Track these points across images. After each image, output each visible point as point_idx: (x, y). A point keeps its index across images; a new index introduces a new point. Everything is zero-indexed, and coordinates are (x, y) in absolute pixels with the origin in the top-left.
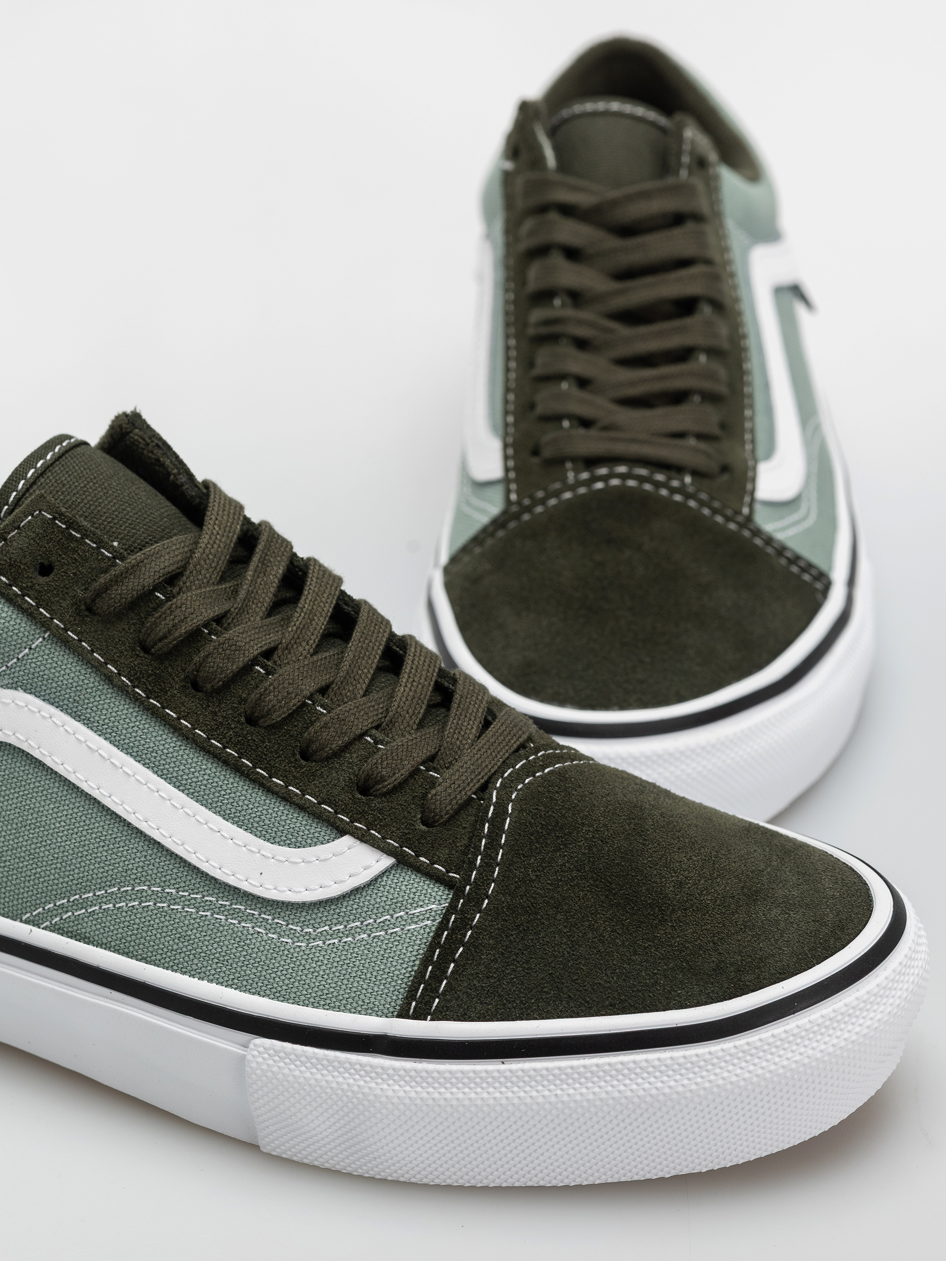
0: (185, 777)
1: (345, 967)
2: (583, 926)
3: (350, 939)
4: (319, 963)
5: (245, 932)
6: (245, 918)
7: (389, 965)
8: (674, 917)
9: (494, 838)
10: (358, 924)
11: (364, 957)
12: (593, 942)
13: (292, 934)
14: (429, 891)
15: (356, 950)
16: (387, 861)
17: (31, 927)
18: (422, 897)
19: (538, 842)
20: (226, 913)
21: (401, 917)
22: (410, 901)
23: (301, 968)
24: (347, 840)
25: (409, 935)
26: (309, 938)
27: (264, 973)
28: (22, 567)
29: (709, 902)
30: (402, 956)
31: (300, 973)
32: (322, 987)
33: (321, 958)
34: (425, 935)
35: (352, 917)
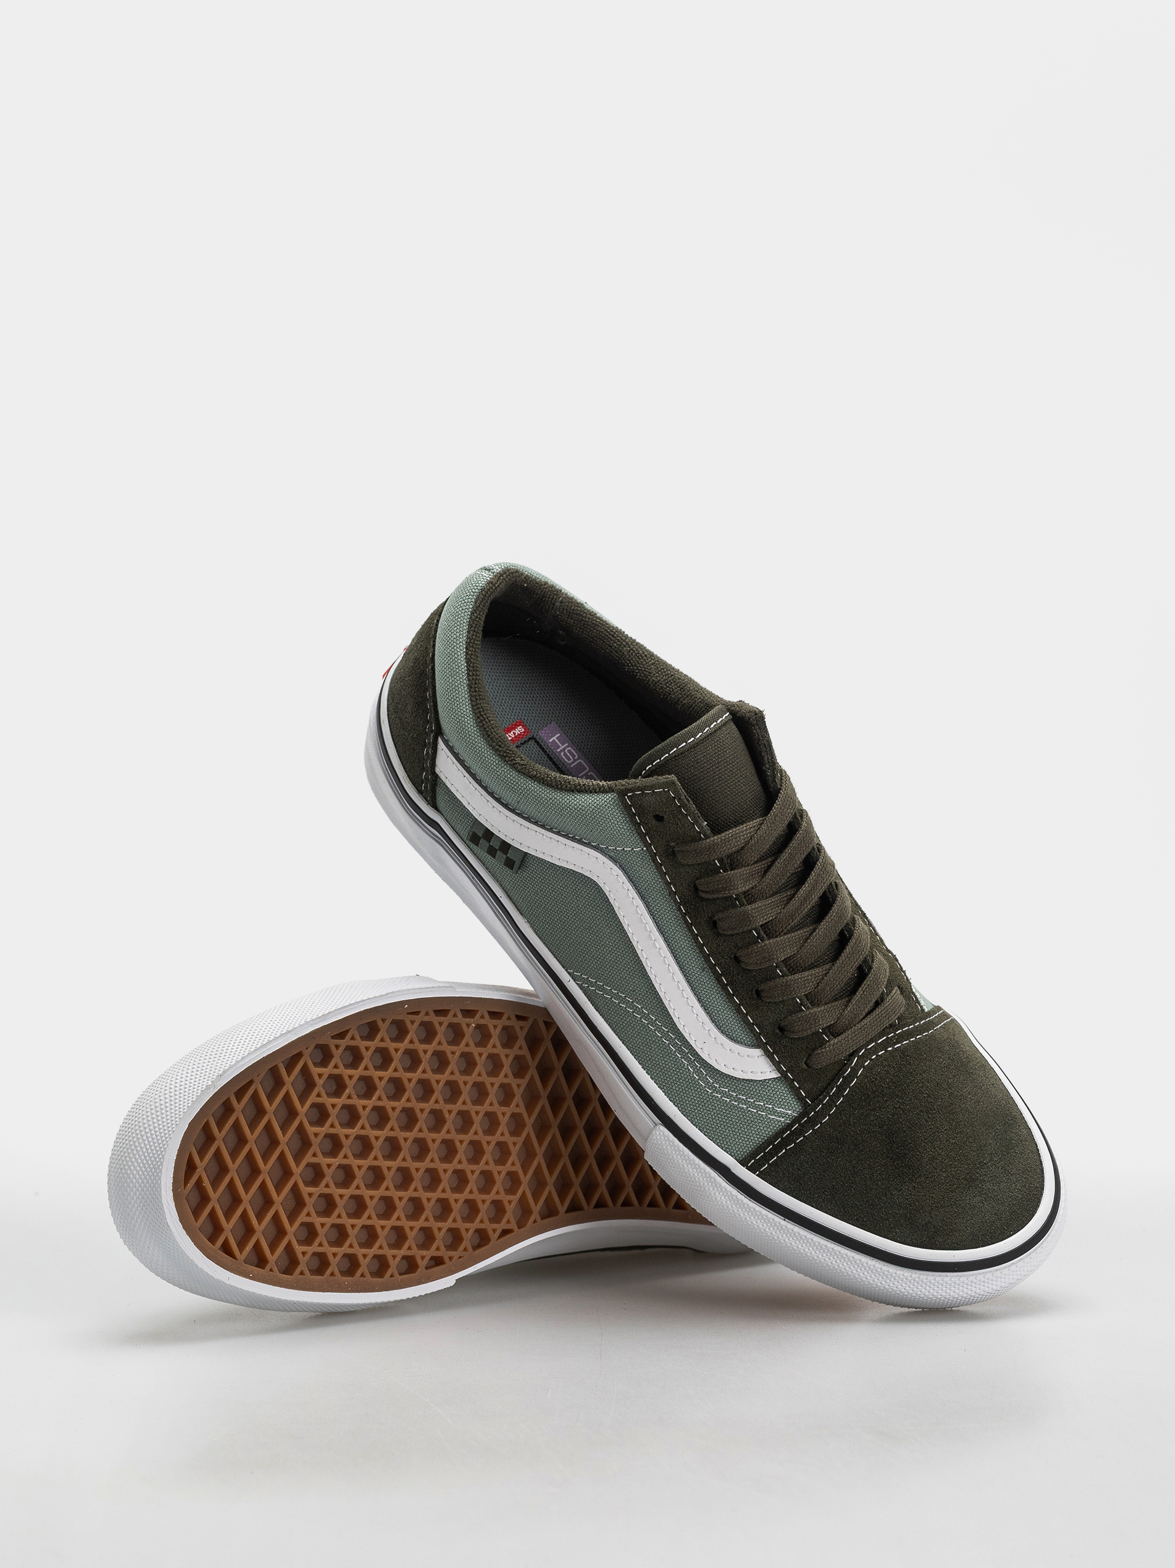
0: (687, 966)
1: (726, 1118)
2: (865, 1163)
3: (736, 1103)
4: (714, 1107)
5: (682, 1065)
6: (686, 1057)
7: (750, 1131)
8: (918, 1180)
9: (841, 1089)
10: (744, 1098)
11: (739, 1118)
12: (865, 1176)
13: (707, 1083)
14: (791, 1102)
15: (737, 1112)
16: (775, 1075)
17: (570, 978)
18: (786, 1104)
19: (865, 1101)
20: (676, 1048)
21: (769, 1108)
22: (778, 1102)
23: (703, 1104)
24: (758, 1052)
25: (768, 1120)
26: (715, 1089)
27: (682, 1094)
28: (646, 811)
29: (943, 1178)
30: (759, 1130)
31: (701, 1106)
32: (709, 1121)
33: (716, 1105)
34: (777, 1126)
35: (743, 1093)
